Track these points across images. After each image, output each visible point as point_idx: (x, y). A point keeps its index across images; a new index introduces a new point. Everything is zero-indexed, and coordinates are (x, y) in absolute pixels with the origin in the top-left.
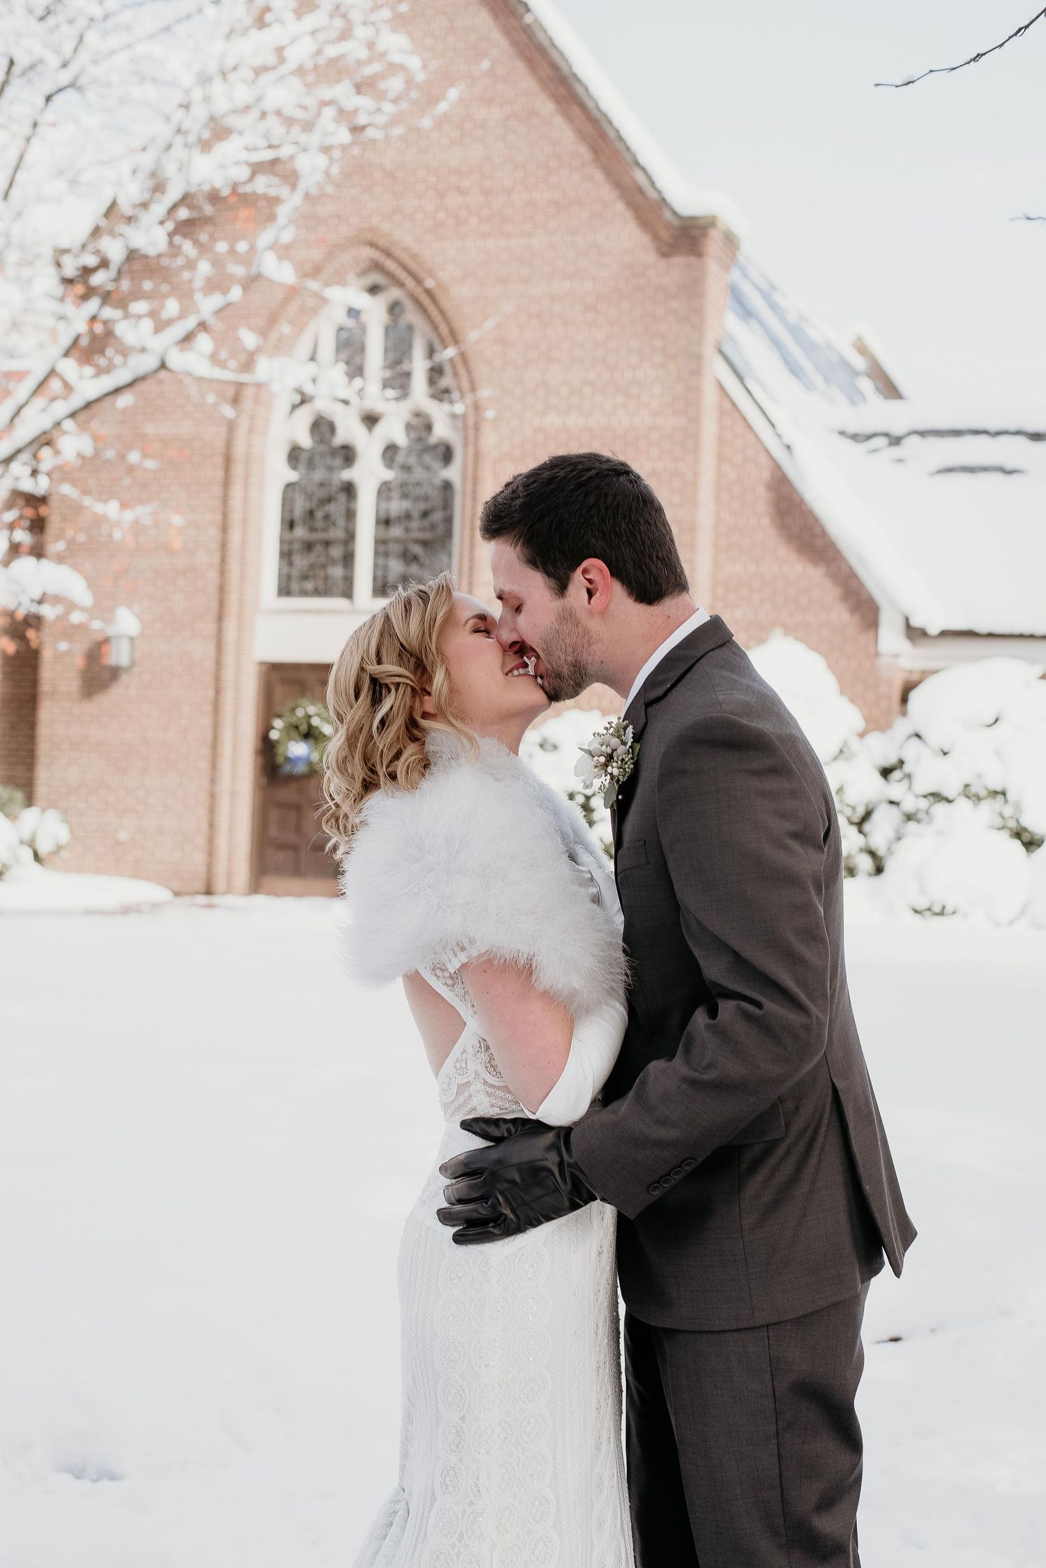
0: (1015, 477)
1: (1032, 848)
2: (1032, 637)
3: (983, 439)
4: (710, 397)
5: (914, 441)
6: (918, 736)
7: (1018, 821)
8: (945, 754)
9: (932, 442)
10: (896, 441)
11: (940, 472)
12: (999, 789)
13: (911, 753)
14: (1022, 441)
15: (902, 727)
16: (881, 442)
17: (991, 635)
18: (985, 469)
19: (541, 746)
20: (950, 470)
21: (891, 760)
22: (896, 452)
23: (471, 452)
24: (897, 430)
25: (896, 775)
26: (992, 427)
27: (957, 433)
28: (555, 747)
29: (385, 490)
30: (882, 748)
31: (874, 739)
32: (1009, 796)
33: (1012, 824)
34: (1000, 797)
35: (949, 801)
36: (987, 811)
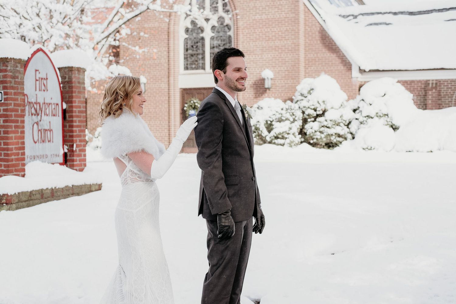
0: (390, 25)
1: (396, 130)
2: (395, 70)
3: (380, 15)
4: (302, 8)
5: (361, 16)
6: (363, 100)
7: (391, 122)
8: (371, 105)
9: (365, 17)
10: (355, 17)
11: (368, 25)
12: (386, 114)
13: (361, 104)
14: (391, 15)
15: (359, 98)
16: (351, 17)
17: (383, 71)
18: (381, 24)
19: (258, 108)
20: (371, 24)
21: (355, 108)
22: (355, 20)
23: (236, 26)
24: (356, 14)
25: (357, 111)
26: (383, 12)
27: (373, 14)
28: (262, 108)
29: (212, 38)
30: (353, 104)
31: (351, 101)
32: (389, 116)
33: (390, 123)
34: (386, 116)
35: (372, 118)
36: (383, 120)
